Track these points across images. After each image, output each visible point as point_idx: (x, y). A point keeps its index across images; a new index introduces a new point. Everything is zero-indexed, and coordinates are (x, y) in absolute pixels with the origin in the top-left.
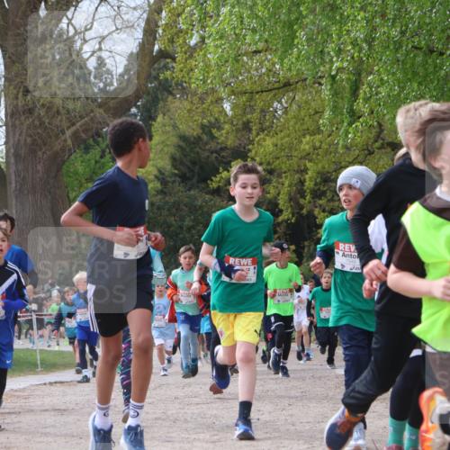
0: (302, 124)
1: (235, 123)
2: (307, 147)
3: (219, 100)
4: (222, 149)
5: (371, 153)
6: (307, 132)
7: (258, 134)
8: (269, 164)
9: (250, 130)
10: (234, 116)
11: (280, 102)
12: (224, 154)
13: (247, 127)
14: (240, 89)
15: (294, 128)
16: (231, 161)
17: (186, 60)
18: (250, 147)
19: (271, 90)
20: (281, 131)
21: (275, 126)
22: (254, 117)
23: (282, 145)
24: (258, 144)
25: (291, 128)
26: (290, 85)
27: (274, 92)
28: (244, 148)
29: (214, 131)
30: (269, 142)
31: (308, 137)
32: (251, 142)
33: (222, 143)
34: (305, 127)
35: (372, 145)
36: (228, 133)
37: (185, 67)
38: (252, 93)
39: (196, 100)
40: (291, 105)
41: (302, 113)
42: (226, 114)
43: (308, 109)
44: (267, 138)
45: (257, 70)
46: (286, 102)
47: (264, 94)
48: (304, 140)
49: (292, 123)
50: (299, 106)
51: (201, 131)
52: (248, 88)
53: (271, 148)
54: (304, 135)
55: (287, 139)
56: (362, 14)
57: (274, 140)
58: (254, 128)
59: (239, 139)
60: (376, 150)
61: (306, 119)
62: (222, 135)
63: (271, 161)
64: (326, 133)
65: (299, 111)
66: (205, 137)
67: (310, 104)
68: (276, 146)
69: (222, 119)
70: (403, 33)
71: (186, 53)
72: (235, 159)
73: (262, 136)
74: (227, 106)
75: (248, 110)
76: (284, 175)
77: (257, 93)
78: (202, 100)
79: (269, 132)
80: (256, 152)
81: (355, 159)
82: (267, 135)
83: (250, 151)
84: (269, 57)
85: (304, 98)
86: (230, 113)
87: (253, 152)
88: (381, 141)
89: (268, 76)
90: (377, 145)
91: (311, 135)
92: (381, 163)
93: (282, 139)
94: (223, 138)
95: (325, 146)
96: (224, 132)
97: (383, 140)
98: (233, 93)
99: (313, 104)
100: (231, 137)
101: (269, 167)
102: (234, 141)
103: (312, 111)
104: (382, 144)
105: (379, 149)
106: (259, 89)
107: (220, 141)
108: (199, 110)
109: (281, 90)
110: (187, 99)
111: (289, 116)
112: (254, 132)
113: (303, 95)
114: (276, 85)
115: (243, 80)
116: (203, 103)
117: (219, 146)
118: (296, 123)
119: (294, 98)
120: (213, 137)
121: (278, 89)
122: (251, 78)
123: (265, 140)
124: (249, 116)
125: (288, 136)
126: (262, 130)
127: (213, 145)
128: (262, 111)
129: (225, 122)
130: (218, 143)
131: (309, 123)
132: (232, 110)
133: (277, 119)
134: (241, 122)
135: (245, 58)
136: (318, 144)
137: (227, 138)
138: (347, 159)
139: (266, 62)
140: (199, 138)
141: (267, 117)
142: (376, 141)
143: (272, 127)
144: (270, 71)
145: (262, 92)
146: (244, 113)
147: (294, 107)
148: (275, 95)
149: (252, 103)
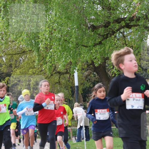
0: (29, 65)
1: (7, 64)
2: (31, 73)
3: (1, 57)
4: (2, 73)
5: (52, 75)
6: (31, 68)
9: (12, 67)
10: (6, 62)
11: (22, 58)
12: (3, 75)
13: (11, 66)
14: (8, 53)
15: (27, 66)
16: (5, 77)
20: (22, 68)
21: (20, 65)
22: (13, 62)
23: (22, 72)
24: (15, 72)
25: (25, 67)
26: (25, 52)
27: (20, 54)
28: (10, 73)
30: (18, 71)
31: (31, 69)
32: (12, 71)
33: (2, 71)
34: (30, 66)
35: (52, 73)
38: (12, 54)
40: (25, 59)
41: (29, 62)
42: (3, 61)
45: (14, 47)
46: (24, 58)
47: (16, 55)
48: (30, 70)
49: (26, 65)
50: (28, 59)
53: (19, 73)
54: (30, 69)
55: (24, 70)
56: (48, 29)
57: (20, 70)
59: (8, 70)
61: (31, 63)
62: (2, 69)
64: (37, 68)
65: (28, 61)
67: (32, 59)
68: (21, 72)
70: (61, 35)
72: (7, 77)
74: (4, 59)
75: (11, 60)
77: (14, 54)
81: (47, 77)
82: (17, 69)
86: (5, 61)
87: (13, 74)
88: (55, 71)
89: (18, 49)
90: (54, 72)
91: (32, 69)
92: (56, 78)
93: (22, 70)
94: (2, 70)
95: (37, 72)
96: (3, 67)
98: (6, 54)
99: (33, 58)
100: (5, 69)
102: (7, 71)
103: (32, 61)
104: (56, 72)
105: (55, 74)
106: (15, 53)
107: (1, 71)
111: (25, 63)
112: (13, 68)
113: (29, 55)
114: (21, 52)
115: (9, 50)
118: (27, 65)
119: (26, 56)
121: (21, 53)
122: (12, 49)
123: (17, 71)
125: (25, 69)
126: (16, 67)
128: (16, 61)
129: (3, 64)
131: (31, 65)
133: (21, 63)
134: (9, 64)
135: (10, 43)
136: (34, 72)
137: (4, 69)
139: (17, 45)
141: (17, 63)
143: (19, 66)
144: (18, 47)
145: (16, 54)
146: (10, 62)
147: (26, 60)
148: (20, 56)
149: (13, 58)
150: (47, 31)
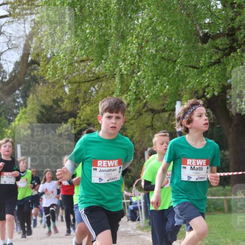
1: (71, 99)
3: (63, 86)
4: (64, 112)
5: (141, 114)
7: (82, 105)
8: (88, 120)
9: (79, 102)
10: (70, 95)
11: (94, 87)
12: (64, 115)
13: (77, 101)
14: (73, 81)
16: (68, 119)
17: (45, 65)
18: (78, 111)
19: (89, 81)
20: (95, 103)
21: (91, 100)
22: (80, 95)
23: (95, 110)
24: (83, 110)
26: (99, 78)
27: (91, 82)
28: (75, 111)
29: (60, 103)
30: (88, 109)
32: (79, 109)
33: (64, 109)
35: (141, 110)
36: (67, 104)
37: (45, 69)
38: (79, 83)
39: (50, 86)
40: (99, 89)
41: (106, 93)
42: (66, 94)
43: (109, 91)
44: (87, 107)
45: (82, 70)
46: (98, 87)
47: (86, 83)
49: (100, 99)
50: (104, 90)
51: (53, 103)
52: (78, 80)
53: (89, 112)
56: (136, 40)
57: (91, 108)
58: (81, 101)
59: (73, 107)
60: (144, 113)
61: (108, 96)
62: (64, 105)
63: (89, 119)
65: (104, 92)
66: (55, 106)
67: (110, 89)
68: (92, 111)
69: (64, 96)
71: (45, 61)
72: (70, 117)
73: (85, 105)
74: (67, 89)
75: (78, 91)
76: (96, 126)
77: (82, 82)
78: (53, 86)
79: (89, 103)
80: (81, 114)
82: (87, 105)
83: (78, 113)
84: (89, 64)
85: (107, 85)
86: (68, 93)
87: (80, 114)
89: (88, 74)
90: (144, 110)
92: (146, 120)
93: (95, 107)
94: (64, 107)
96: (65, 103)
97: (147, 107)
98: (70, 82)
99: (111, 88)
100: (69, 106)
101: (88, 122)
102: (70, 108)
103: (110, 92)
104: (147, 110)
105: (145, 112)
106: (83, 80)
108: (52, 92)
109: (95, 81)
110: (46, 86)
111: (99, 95)
112: (81, 103)
113: (106, 84)
114: (93, 79)
115: (75, 76)
116: (54, 88)
117: (62, 111)
119: (102, 85)
120: (59, 106)
121: (93, 80)
122: (79, 75)
123: (86, 108)
124: (78, 95)
126: (85, 102)
127: (59, 111)
128: (85, 92)
129: (65, 98)
130: (62, 109)
132: (69, 91)
133: (93, 97)
134: (73, 98)
135: (76, 64)
137: (66, 106)
138: (128, 118)
139: (87, 66)
140: (52, 107)
141: (88, 96)
142: (144, 108)
144: (89, 71)
145: (85, 82)
146: (76, 94)
147: (102, 90)
148: (92, 84)
149: (80, 88)
150: (134, 44)
